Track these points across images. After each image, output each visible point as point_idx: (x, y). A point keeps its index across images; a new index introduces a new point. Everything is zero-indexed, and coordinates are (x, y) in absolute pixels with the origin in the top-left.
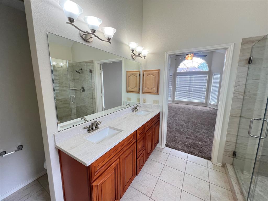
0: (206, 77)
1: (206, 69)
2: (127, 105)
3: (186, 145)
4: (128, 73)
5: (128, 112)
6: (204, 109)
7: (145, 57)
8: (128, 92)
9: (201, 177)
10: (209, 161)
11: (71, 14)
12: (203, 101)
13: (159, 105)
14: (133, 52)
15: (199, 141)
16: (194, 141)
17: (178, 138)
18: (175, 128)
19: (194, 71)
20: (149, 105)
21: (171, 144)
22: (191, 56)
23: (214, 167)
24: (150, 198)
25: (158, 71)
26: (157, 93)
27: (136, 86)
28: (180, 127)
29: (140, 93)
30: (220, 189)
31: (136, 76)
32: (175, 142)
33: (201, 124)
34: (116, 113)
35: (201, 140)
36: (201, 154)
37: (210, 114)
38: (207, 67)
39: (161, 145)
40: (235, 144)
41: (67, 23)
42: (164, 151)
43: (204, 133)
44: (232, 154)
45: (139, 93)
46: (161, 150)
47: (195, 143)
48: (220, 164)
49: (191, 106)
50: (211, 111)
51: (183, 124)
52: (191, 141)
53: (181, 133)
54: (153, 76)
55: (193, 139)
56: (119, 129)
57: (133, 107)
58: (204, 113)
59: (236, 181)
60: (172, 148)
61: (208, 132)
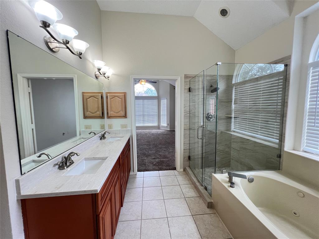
0: (156, 102)
1: (155, 94)
2: (90, 134)
3: (155, 165)
4: (84, 94)
5: (96, 141)
6: (158, 132)
7: (109, 77)
8: (87, 118)
9: (174, 184)
10: (175, 171)
11: (45, 17)
12: (156, 124)
13: (128, 129)
14: (100, 71)
15: (164, 158)
16: (160, 160)
17: (146, 161)
18: (141, 153)
19: (144, 95)
20: (117, 130)
21: (142, 168)
22: (144, 81)
23: (179, 174)
24: (141, 220)
25: (124, 94)
26: (125, 116)
27: (98, 110)
28: (144, 151)
29: (104, 118)
30: (187, 186)
31: (98, 99)
32: (145, 165)
33: (160, 144)
34: (86, 143)
35: (165, 157)
36: (168, 168)
37: (164, 135)
38: (156, 92)
39: (134, 171)
40: (188, 150)
41: (41, 26)
42: (137, 176)
43: (165, 151)
44: (188, 159)
45: (102, 119)
46: (135, 177)
47: (161, 161)
48: (182, 170)
49: (147, 131)
50: (164, 132)
51: (146, 147)
52: (157, 160)
53: (147, 156)
54: (119, 99)
55: (158, 158)
56: (102, 156)
57: (100, 135)
58: (159, 135)
59: (193, 175)
60: (144, 171)
61: (167, 150)
